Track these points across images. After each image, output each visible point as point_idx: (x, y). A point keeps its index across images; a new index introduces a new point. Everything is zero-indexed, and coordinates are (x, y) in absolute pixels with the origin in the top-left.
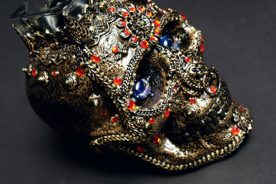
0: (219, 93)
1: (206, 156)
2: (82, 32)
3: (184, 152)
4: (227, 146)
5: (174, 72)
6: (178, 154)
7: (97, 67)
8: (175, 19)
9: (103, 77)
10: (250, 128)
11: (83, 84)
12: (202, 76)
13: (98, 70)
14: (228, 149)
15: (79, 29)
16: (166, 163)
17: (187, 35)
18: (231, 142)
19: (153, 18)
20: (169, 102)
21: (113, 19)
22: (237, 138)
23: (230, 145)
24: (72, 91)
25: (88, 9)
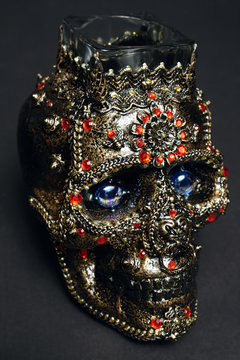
0: (174, 275)
1: (110, 316)
2: (98, 88)
3: (96, 291)
4: (136, 329)
5: (148, 211)
6: (90, 287)
7: (81, 134)
8: (212, 164)
9: (77, 148)
10: (173, 336)
11: (58, 136)
12: (171, 242)
13: (80, 137)
14: (134, 332)
15: (98, 82)
16: (73, 284)
17: (212, 192)
18: (142, 330)
19: (183, 142)
20: (115, 232)
21: (142, 105)
22: (151, 331)
23: (139, 331)
24: (45, 133)
25: (129, 73)
